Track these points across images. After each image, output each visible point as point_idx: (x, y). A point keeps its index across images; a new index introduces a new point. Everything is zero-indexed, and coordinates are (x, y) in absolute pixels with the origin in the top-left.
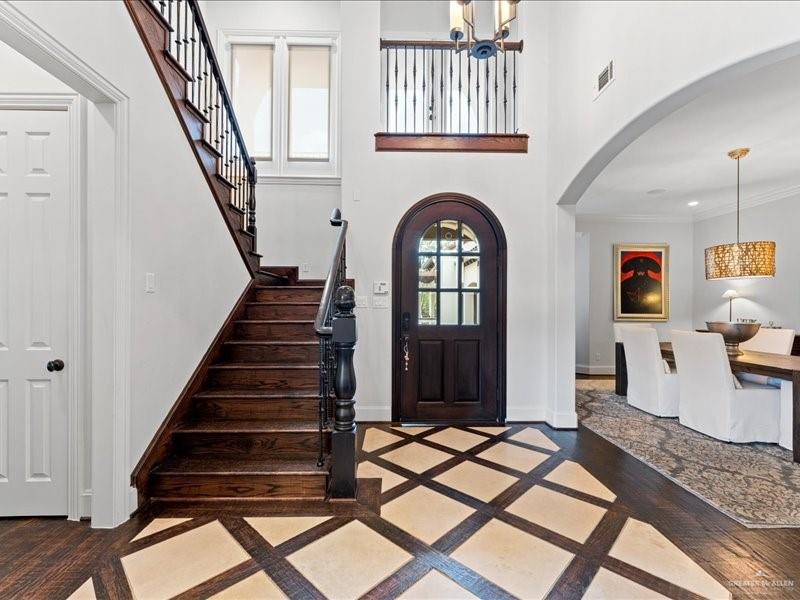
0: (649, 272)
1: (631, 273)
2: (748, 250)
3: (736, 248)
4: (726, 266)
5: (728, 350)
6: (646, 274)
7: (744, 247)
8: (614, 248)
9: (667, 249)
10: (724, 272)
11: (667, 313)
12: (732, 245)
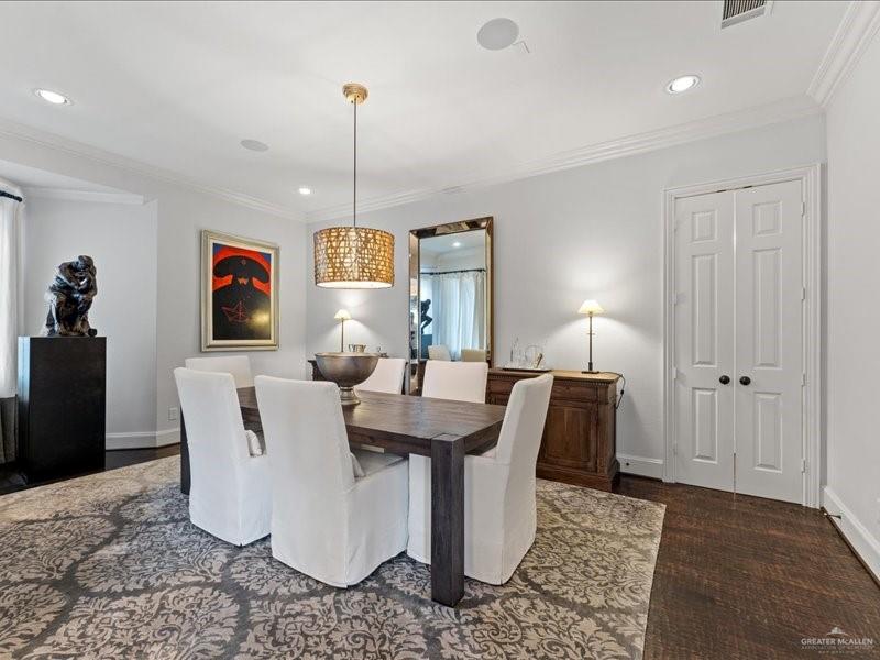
0: (254, 280)
1: (228, 280)
2: (367, 241)
3: (353, 234)
4: (341, 263)
5: (343, 399)
6: (251, 281)
7: (363, 235)
8: (203, 236)
9: (277, 250)
10: (338, 273)
11: (277, 340)
12: (348, 229)
